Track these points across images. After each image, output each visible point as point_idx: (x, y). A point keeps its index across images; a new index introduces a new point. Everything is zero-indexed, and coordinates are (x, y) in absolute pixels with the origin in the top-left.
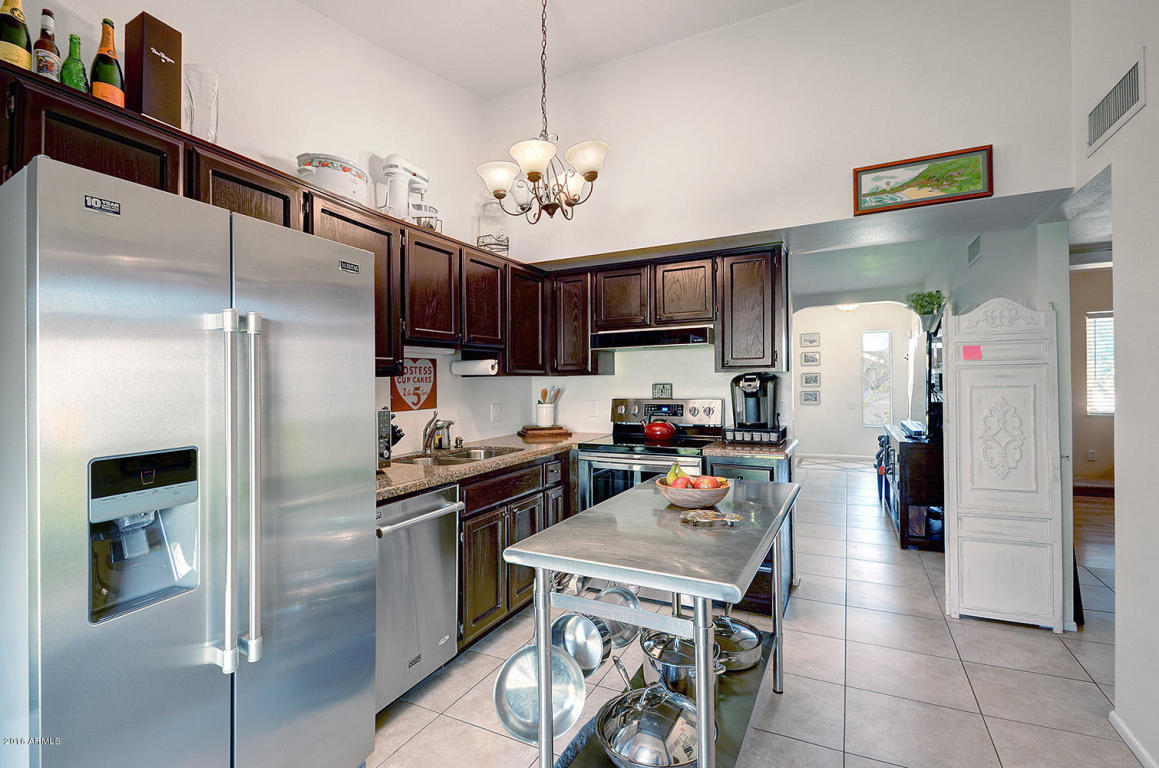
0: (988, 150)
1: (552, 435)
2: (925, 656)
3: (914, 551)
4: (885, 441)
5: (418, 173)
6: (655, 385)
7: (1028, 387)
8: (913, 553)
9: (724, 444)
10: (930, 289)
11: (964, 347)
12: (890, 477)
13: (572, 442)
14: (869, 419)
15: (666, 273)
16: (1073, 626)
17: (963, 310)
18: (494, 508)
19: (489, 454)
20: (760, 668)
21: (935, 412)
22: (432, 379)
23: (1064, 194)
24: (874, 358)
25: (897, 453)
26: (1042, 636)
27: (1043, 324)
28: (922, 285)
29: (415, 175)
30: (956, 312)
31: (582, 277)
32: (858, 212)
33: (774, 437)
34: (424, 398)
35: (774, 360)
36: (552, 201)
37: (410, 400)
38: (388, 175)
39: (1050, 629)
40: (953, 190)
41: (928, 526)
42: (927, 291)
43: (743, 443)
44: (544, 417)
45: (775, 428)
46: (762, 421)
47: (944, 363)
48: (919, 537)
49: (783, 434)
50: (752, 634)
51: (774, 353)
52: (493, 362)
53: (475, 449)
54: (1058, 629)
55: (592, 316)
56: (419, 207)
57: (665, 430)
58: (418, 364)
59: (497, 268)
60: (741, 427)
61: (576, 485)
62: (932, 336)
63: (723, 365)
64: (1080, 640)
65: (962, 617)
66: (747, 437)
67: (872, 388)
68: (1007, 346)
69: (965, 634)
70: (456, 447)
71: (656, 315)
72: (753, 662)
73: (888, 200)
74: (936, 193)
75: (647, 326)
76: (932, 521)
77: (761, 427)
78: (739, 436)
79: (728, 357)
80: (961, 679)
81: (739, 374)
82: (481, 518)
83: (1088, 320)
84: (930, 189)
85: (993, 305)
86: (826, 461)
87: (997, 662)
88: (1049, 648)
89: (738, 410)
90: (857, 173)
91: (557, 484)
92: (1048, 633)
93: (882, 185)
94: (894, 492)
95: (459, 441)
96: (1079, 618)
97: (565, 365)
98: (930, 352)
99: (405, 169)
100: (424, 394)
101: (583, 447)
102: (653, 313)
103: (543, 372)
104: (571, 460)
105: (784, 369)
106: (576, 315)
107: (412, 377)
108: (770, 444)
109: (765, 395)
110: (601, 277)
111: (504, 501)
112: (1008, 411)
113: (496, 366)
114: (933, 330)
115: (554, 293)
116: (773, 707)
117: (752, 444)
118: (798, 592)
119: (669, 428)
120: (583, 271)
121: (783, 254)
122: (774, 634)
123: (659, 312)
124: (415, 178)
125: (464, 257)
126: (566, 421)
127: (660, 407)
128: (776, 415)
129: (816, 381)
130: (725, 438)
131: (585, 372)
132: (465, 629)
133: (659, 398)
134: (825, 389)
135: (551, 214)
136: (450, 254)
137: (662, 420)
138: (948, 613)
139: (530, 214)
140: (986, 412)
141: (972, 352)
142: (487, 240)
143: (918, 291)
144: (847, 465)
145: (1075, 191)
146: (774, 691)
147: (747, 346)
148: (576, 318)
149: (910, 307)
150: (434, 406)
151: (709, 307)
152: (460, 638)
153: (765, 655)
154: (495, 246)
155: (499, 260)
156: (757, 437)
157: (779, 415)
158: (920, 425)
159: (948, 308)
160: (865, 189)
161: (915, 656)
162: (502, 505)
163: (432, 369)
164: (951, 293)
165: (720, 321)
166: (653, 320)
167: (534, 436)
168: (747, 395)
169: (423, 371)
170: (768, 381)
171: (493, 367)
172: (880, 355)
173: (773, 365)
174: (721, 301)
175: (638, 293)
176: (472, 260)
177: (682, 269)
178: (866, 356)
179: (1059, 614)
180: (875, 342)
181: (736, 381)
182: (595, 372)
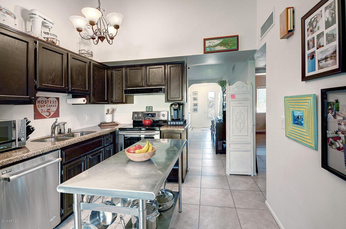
0: (237, 36)
1: (111, 125)
2: (221, 190)
3: (219, 154)
4: (213, 122)
5: (46, 19)
6: (147, 107)
7: (245, 106)
8: (219, 155)
9: (168, 126)
10: (224, 79)
11: (231, 95)
12: (214, 132)
13: (117, 128)
14: (209, 116)
15: (150, 69)
16: (256, 174)
17: (231, 84)
18: (80, 157)
19: (82, 134)
20: (173, 207)
21: (224, 113)
22: (57, 106)
23: (254, 51)
24: (211, 99)
25: (215, 125)
26: (249, 178)
27: (249, 89)
28: (222, 79)
29: (45, 19)
30: (229, 85)
31: (122, 69)
32: (205, 52)
33: (182, 123)
34: (52, 113)
35: (182, 99)
36: (102, 35)
37: (44, 114)
38: (31, 18)
39: (251, 175)
40: (229, 48)
41: (223, 146)
42: (223, 80)
43: (173, 125)
44: (108, 119)
45: (183, 120)
46: (179, 118)
47: (226, 100)
48: (220, 150)
49: (185, 122)
50: (171, 194)
51: (182, 96)
52: (84, 99)
53: (76, 132)
54: (252, 176)
55: (125, 83)
56: (48, 33)
57: (150, 122)
58: (49, 99)
59: (86, 63)
60: (173, 120)
61: (118, 143)
62: (224, 92)
63: (167, 100)
64: (257, 178)
65: (230, 175)
66: (174, 123)
67: (211, 107)
68: (241, 95)
69: (231, 180)
70: (68, 132)
71: (146, 83)
72: (171, 205)
73: (213, 49)
74: (225, 48)
75: (143, 87)
76: (223, 144)
77: (178, 120)
78: (172, 123)
79: (169, 97)
80: (230, 196)
81: (172, 103)
82: (73, 163)
83: (257, 89)
84: (223, 47)
85: (238, 83)
86: (199, 128)
87: (239, 188)
88: (250, 181)
89: (172, 115)
90: (205, 40)
91: (111, 144)
92: (250, 177)
93: (211, 44)
94: (215, 137)
95: (69, 130)
96: (257, 172)
97: (115, 100)
98: (223, 97)
99: (39, 16)
100: (53, 111)
101: (121, 129)
102: (146, 82)
103: (107, 103)
104: (116, 134)
105: (185, 101)
106: (119, 82)
107: (46, 105)
108: (181, 125)
109: (180, 110)
110: (128, 69)
111: (86, 154)
112: (241, 113)
113: (86, 100)
114: (224, 91)
115: (112, 74)
116: (178, 218)
117: (176, 125)
118: (189, 173)
119: (150, 121)
120: (122, 67)
121: (185, 65)
122: (179, 192)
123: (148, 82)
124: (45, 21)
125: (69, 56)
126: (116, 120)
127: (148, 114)
128: (183, 116)
129: (197, 105)
130: (168, 124)
131: (122, 103)
132: (64, 211)
133: (148, 111)
134: (199, 108)
135: (102, 41)
136: (62, 54)
137: (148, 119)
138: (227, 174)
139: (95, 40)
140: (236, 114)
141: (233, 96)
142: (83, 52)
143: (221, 80)
144: (204, 129)
145: (257, 51)
146: (179, 212)
147: (174, 94)
148: (119, 84)
149: (219, 84)
150: (58, 116)
151: (163, 81)
152: (62, 215)
153: (175, 201)
154: (87, 55)
155: (87, 60)
156: (177, 123)
157: (184, 116)
158: (220, 117)
159: (227, 85)
160: (207, 46)
161: (219, 190)
162: (84, 156)
163: (57, 102)
164: (228, 81)
165: (166, 85)
166: (146, 85)
167: (104, 126)
168: (175, 110)
169: (52, 102)
170: (181, 105)
171: (84, 101)
172: (213, 98)
173: (182, 100)
174: (167, 79)
175: (141, 76)
176: (73, 58)
177: (155, 68)
178: (209, 98)
179: (253, 171)
180: (211, 95)
181: (172, 105)
182: (126, 103)
